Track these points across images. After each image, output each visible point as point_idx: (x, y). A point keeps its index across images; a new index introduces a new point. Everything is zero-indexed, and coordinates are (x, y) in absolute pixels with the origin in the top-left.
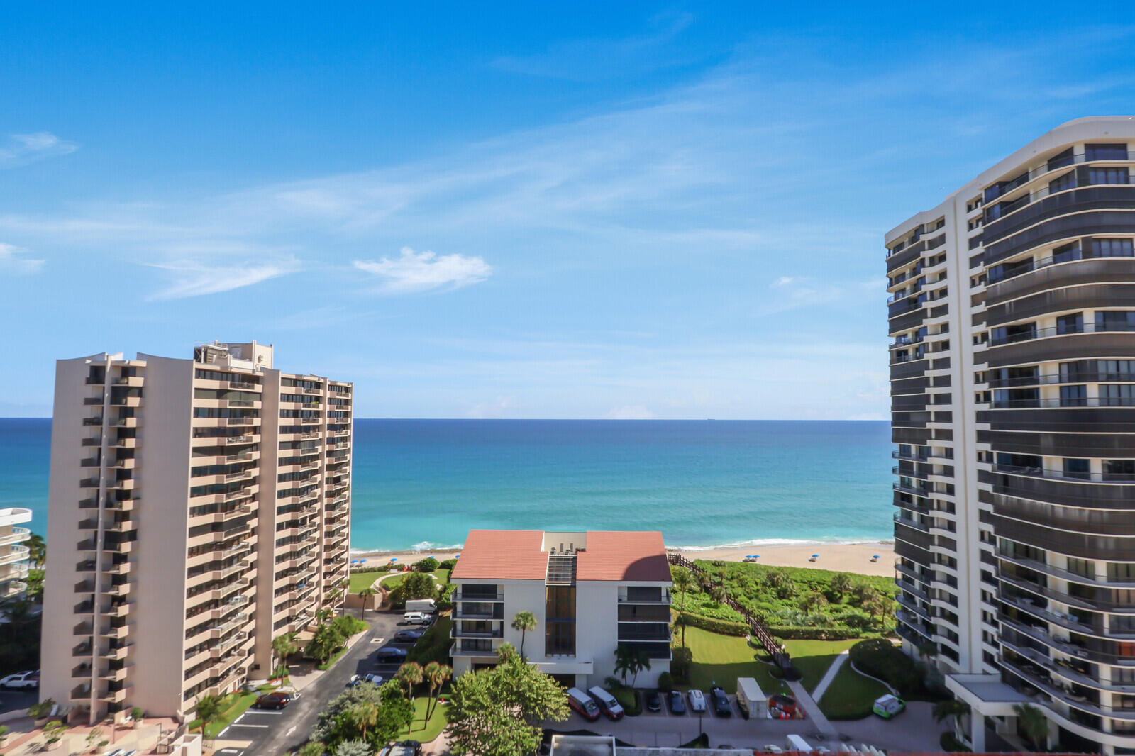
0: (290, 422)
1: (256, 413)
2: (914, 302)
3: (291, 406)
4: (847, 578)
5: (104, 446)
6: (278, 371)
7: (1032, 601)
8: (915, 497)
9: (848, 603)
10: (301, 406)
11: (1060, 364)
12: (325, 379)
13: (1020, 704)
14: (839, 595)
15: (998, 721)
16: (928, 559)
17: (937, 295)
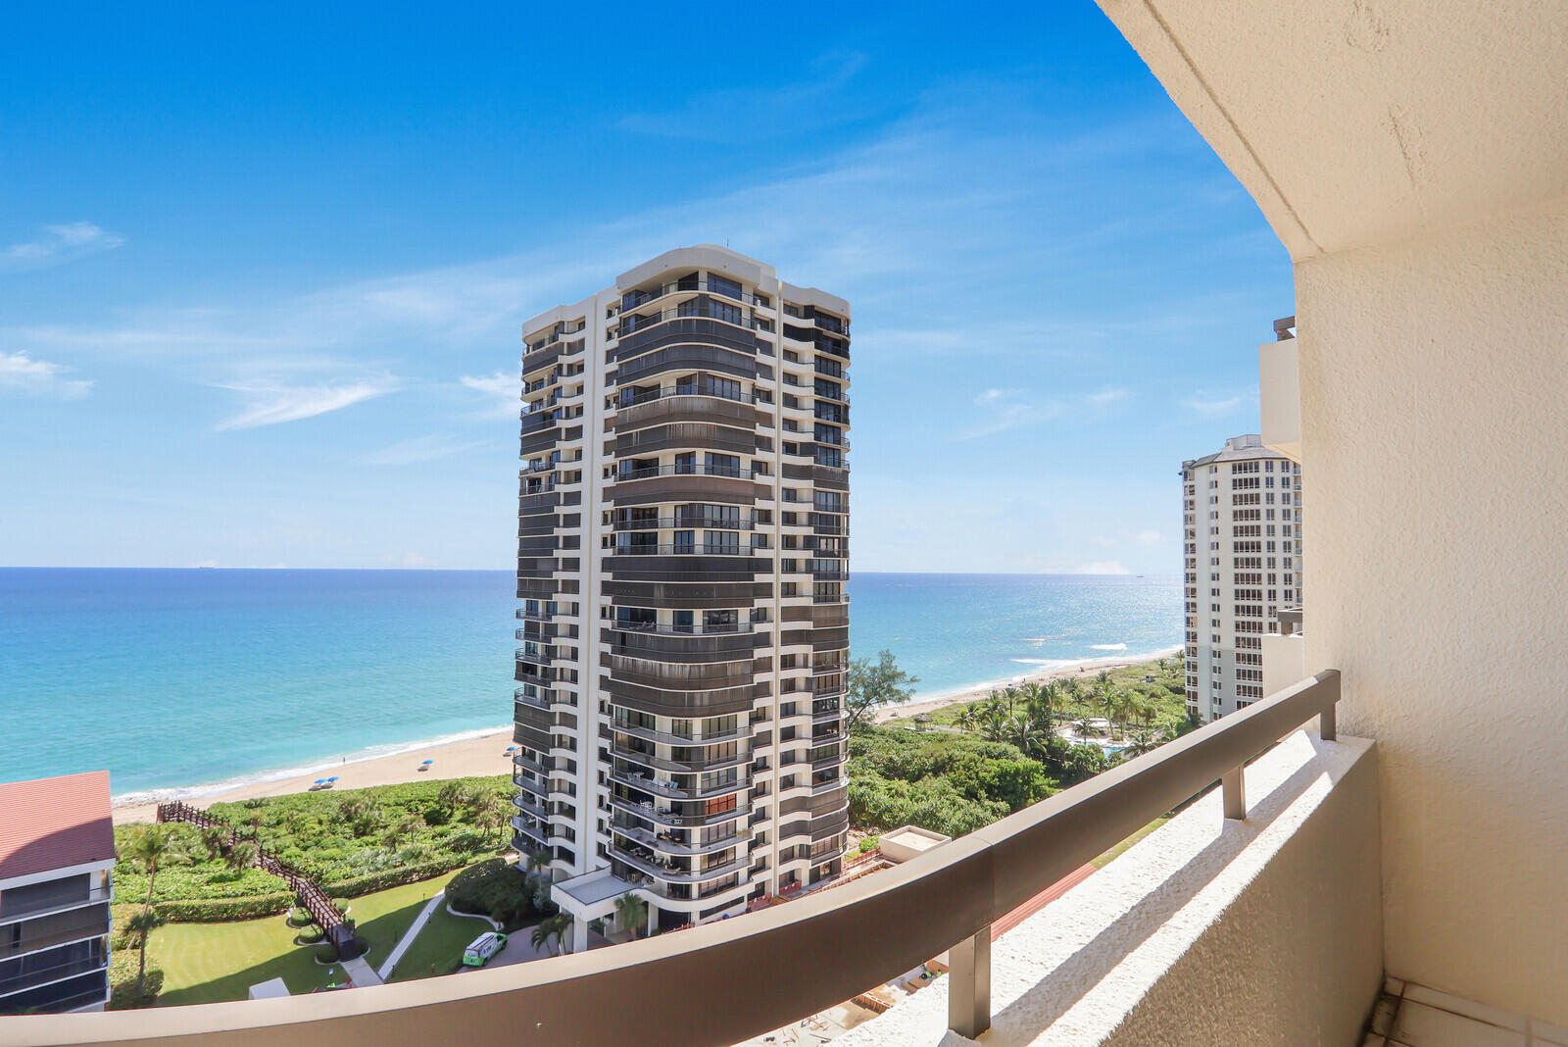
2: (548, 418)
4: (460, 786)
7: (642, 774)
8: (540, 666)
9: (460, 821)
11: (676, 507)
13: (622, 896)
14: (449, 812)
15: (607, 921)
16: (547, 742)
17: (573, 412)
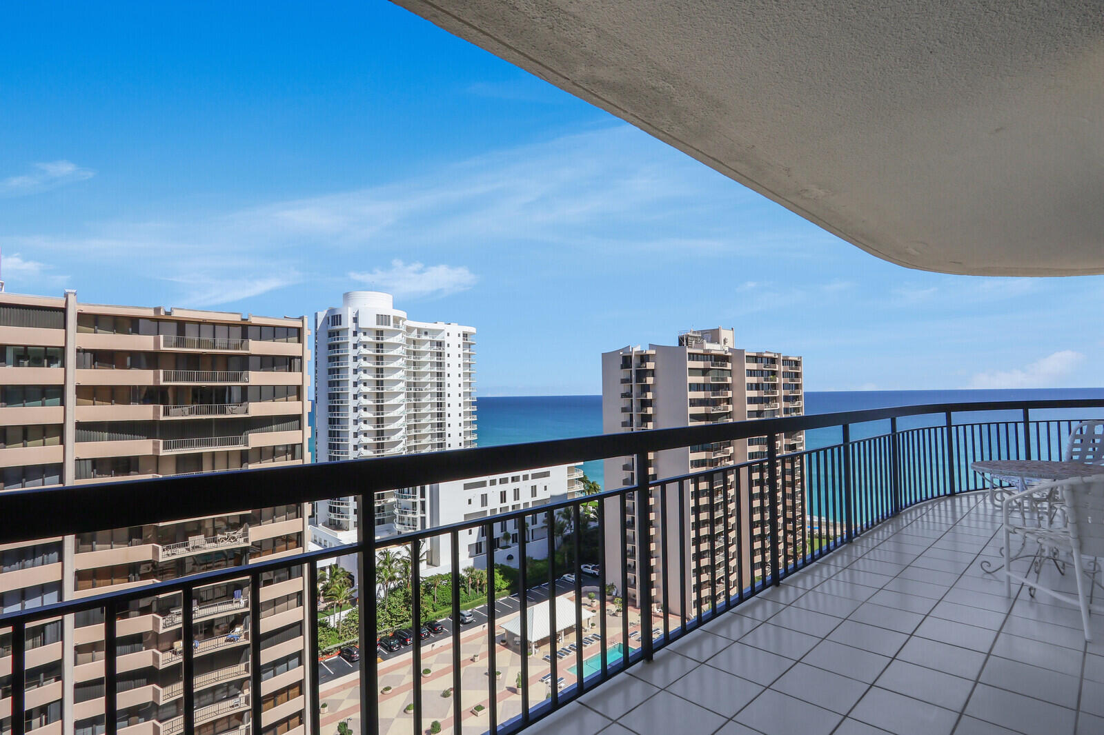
0: (754, 394)
1: (728, 387)
3: (754, 380)
5: (634, 413)
6: (743, 350)
10: (762, 380)
12: (779, 354)
